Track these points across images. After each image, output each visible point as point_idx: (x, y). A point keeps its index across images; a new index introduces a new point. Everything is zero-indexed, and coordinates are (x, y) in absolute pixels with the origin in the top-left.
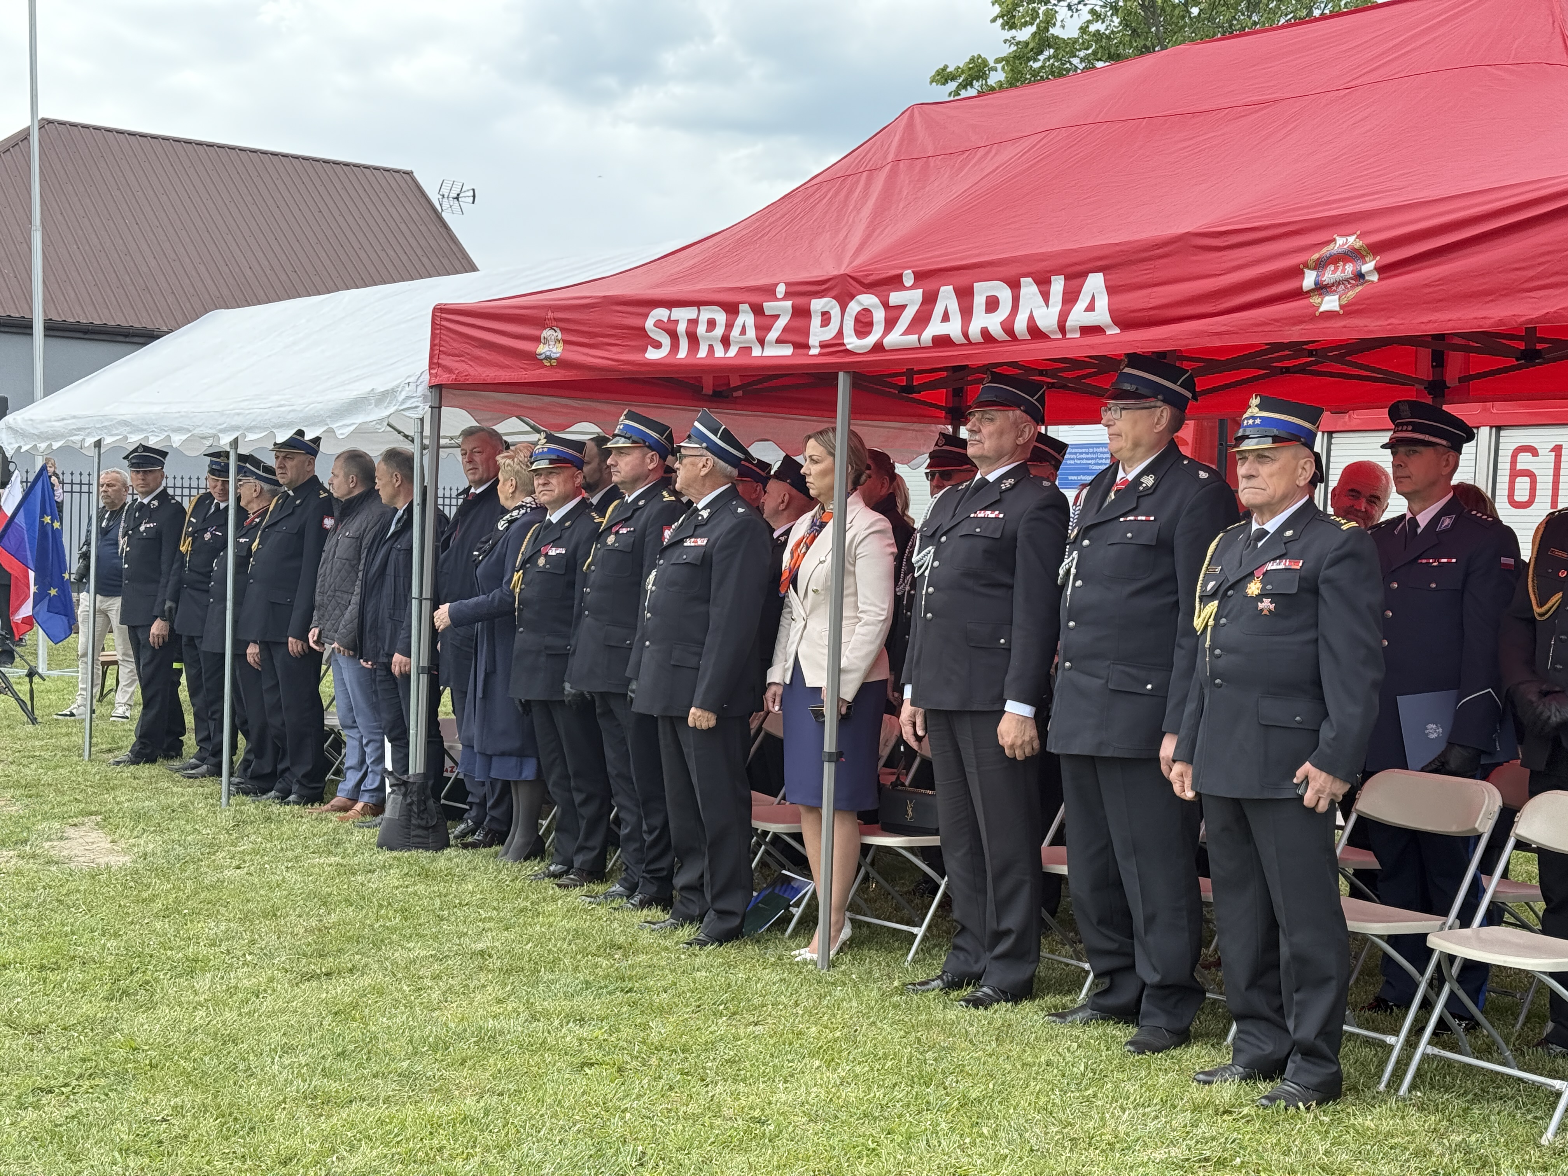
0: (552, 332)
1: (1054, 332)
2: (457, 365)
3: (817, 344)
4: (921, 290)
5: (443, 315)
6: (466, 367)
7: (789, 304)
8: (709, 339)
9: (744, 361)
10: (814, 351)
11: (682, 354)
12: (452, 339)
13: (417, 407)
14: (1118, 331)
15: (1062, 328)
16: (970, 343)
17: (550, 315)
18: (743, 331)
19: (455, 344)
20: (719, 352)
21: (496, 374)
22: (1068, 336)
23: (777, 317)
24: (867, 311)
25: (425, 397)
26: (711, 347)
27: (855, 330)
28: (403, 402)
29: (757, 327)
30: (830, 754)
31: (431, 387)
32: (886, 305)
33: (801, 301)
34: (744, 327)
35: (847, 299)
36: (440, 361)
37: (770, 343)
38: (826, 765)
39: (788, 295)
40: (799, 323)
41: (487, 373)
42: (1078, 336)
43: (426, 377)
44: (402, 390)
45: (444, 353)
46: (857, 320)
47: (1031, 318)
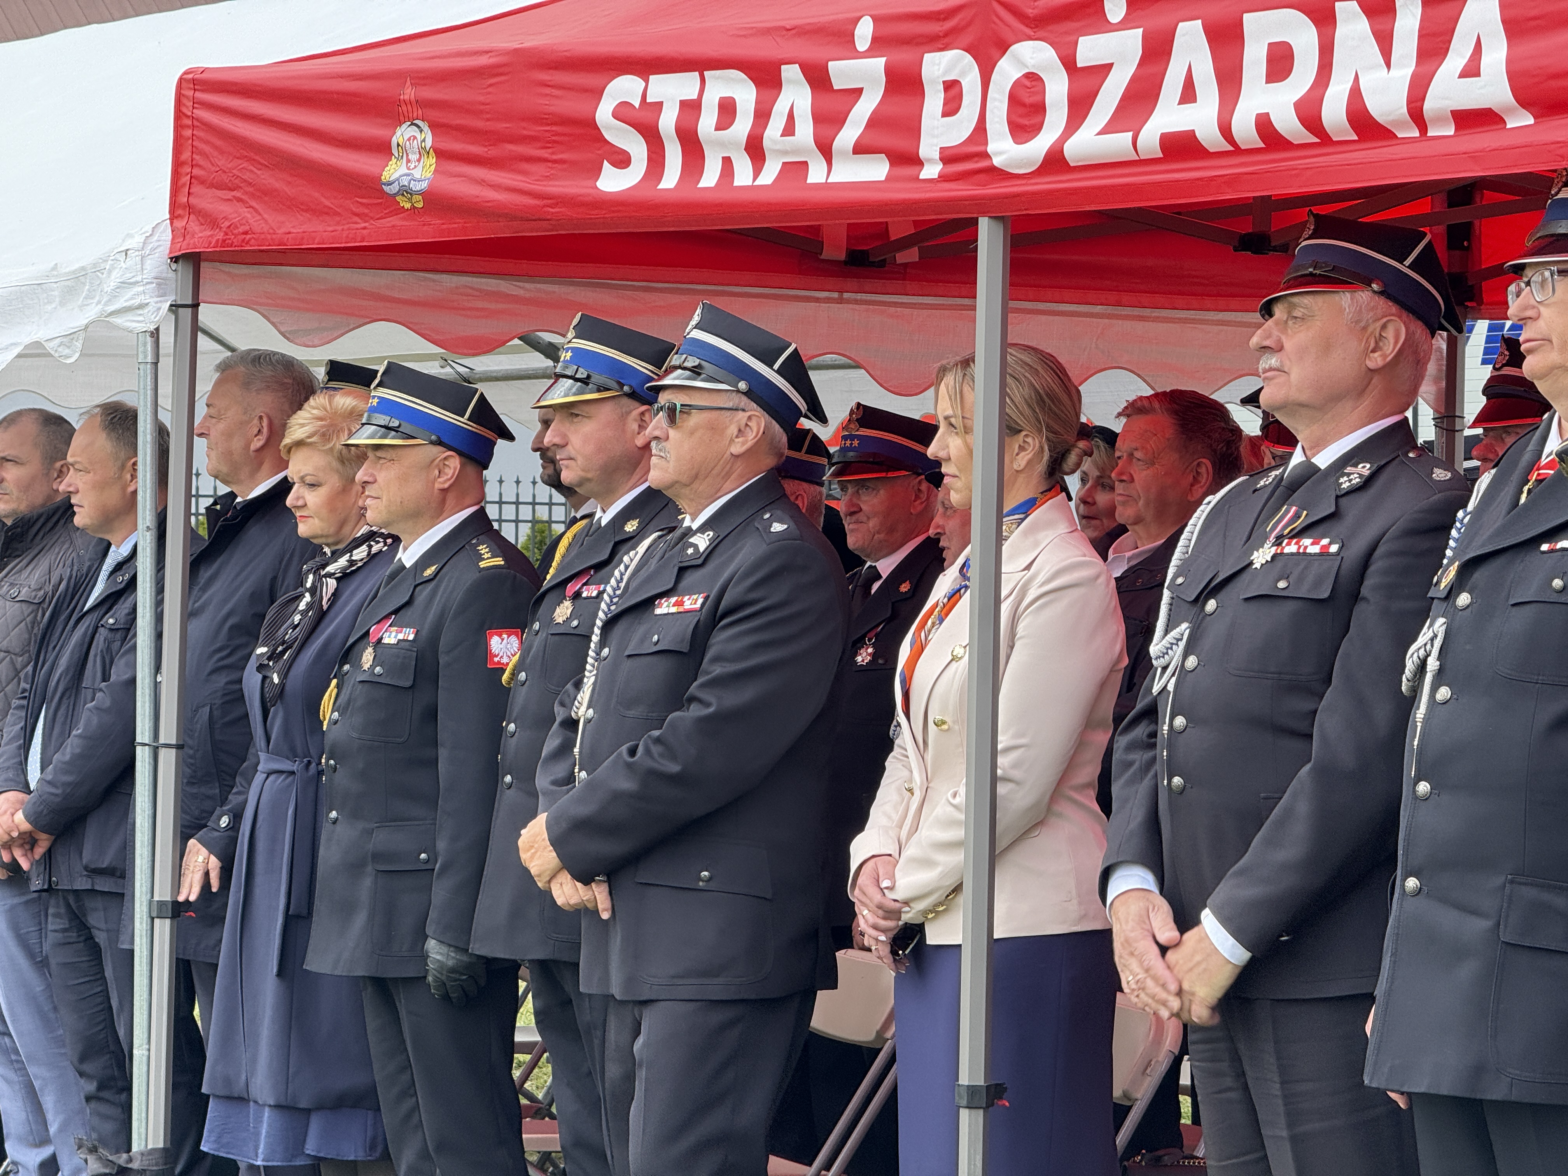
0: (412, 131)
1: (1400, 124)
2: (225, 209)
3: (937, 156)
4: (1140, 31)
5: (198, 95)
6: (246, 213)
7: (879, 63)
8: (722, 144)
9: (791, 194)
10: (931, 171)
11: (670, 179)
12: (216, 148)
13: (141, 306)
14: (1531, 121)
15: (1417, 115)
16: (1238, 150)
17: (409, 93)
18: (789, 129)
19: (222, 162)
20: (743, 176)
21: (304, 228)
22: (1430, 133)
23: (857, 93)
24: (1032, 82)
25: (161, 284)
26: (727, 162)
27: (1010, 123)
28: (114, 296)
29: (818, 118)
30: (972, 1090)
31: (175, 260)
32: (1069, 63)
33: (903, 56)
34: (791, 117)
35: (994, 52)
36: (192, 200)
37: (843, 153)
38: (965, 1115)
39: (879, 44)
40: (900, 106)
41: (288, 227)
42: (1451, 132)
43: (166, 235)
44: (113, 268)
45: (202, 182)
46: (1014, 99)
47: (1355, 93)
